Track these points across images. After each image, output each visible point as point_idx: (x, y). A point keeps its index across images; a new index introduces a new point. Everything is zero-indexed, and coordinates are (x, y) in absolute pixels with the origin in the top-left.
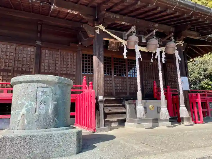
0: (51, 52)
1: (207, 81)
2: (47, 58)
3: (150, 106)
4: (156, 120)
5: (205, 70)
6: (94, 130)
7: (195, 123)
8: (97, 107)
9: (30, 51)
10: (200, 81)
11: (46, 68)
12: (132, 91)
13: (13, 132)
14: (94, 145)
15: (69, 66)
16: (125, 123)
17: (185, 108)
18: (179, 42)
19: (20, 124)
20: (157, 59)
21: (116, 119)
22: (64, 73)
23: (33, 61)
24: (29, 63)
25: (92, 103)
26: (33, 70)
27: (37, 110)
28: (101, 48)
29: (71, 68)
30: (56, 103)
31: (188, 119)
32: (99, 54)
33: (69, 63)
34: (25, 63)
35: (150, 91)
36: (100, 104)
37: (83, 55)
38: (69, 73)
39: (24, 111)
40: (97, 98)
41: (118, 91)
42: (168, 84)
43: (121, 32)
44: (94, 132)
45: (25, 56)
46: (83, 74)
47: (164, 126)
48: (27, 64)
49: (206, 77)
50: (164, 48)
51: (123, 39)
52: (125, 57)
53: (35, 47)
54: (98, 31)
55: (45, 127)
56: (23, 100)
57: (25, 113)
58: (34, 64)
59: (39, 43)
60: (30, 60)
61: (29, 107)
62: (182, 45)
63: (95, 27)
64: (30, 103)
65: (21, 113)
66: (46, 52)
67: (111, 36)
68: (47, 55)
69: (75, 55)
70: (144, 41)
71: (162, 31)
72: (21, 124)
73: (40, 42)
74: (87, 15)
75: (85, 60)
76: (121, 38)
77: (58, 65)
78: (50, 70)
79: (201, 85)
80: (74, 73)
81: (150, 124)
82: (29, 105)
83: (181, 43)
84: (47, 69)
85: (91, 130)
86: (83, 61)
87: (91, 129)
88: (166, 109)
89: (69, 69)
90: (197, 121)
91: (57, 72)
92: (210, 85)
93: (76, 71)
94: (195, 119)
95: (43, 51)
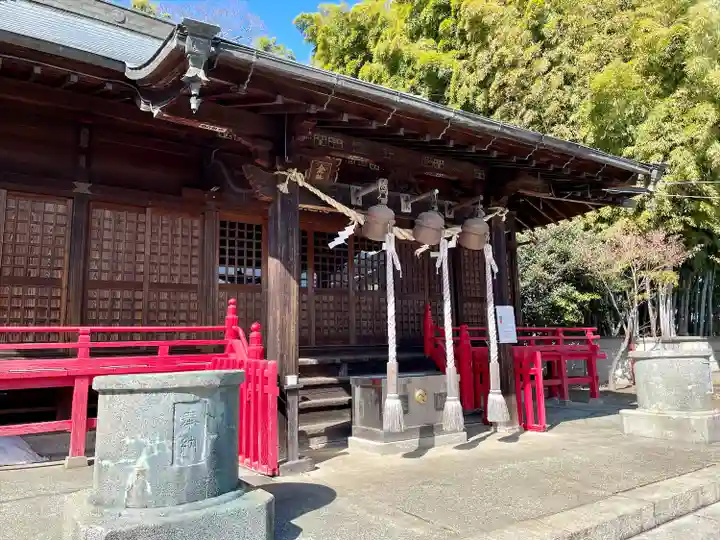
0: (123, 215)
1: (567, 288)
2: (107, 235)
3: (418, 393)
4: (428, 431)
5: (564, 257)
6: (274, 470)
7: (526, 428)
8: (282, 407)
9: (51, 213)
10: (549, 289)
11: (105, 266)
12: (364, 332)
13: (120, 515)
14: (293, 522)
15: (178, 261)
16: (349, 438)
17: (500, 398)
18: (496, 211)
19: (133, 494)
20: (441, 268)
21: (322, 426)
22: (162, 281)
23: (65, 243)
24: (50, 254)
25: (270, 396)
26: (62, 275)
27: (176, 458)
28: (292, 235)
29: (186, 266)
30: (216, 436)
31: (508, 423)
32: (287, 254)
33: (178, 250)
34: (37, 251)
35: (413, 330)
36: (290, 399)
37: (223, 224)
38: (176, 281)
39: (142, 461)
40: (280, 381)
41: (326, 333)
42: (462, 306)
43: (347, 186)
44: (273, 476)
45: (37, 229)
46: (220, 285)
47: (450, 444)
48: (42, 256)
49: (566, 278)
50: (459, 229)
51: (351, 207)
53: (70, 202)
54: (284, 188)
55: (193, 497)
56: (139, 436)
57: (147, 467)
58: (67, 257)
59: (83, 188)
60: (54, 242)
61: (156, 453)
62: (504, 219)
63: (276, 173)
64: (158, 442)
65: (136, 469)
66: (104, 218)
67: (319, 199)
68: (107, 225)
69: (197, 223)
70: (406, 209)
71: (454, 178)
72: (137, 493)
73: (89, 185)
74: (254, 137)
75: (228, 239)
76: (347, 203)
77: (141, 258)
78: (117, 273)
79: (550, 300)
80: (195, 281)
81: (413, 443)
82: (156, 448)
83: (502, 213)
84: (107, 271)
85: (263, 470)
86: (223, 243)
87: (265, 467)
88: (459, 403)
89: (177, 271)
90: (531, 423)
91: (140, 279)
92: (574, 301)
93: (201, 276)
94: (525, 420)
95: (97, 213)
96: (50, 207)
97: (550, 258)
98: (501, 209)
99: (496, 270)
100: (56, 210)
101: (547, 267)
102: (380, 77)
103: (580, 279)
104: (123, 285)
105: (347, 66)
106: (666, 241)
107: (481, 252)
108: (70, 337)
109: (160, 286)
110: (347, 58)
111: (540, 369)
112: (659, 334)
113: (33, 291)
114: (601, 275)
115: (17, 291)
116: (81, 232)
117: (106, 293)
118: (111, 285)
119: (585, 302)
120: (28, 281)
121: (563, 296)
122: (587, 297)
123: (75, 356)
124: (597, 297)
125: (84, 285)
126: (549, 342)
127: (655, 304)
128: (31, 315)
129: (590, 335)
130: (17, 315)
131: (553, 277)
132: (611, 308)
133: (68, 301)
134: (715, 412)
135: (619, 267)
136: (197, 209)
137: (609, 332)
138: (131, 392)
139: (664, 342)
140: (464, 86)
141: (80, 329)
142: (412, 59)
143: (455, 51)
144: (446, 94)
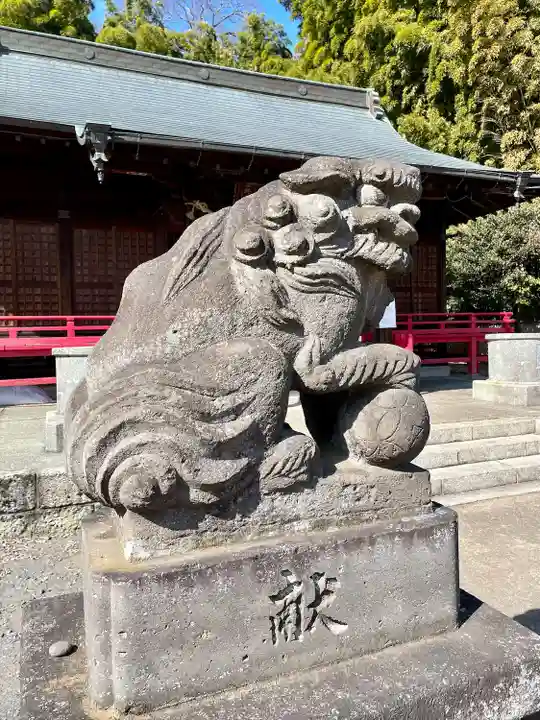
0: (95, 233)
2: (85, 248)
5: (521, 243)
9: (45, 234)
11: (86, 272)
23: (56, 257)
24: (47, 264)
26: (57, 279)
34: (38, 262)
45: (37, 246)
48: (42, 266)
53: (57, 225)
58: (58, 266)
59: (64, 214)
60: (49, 255)
66: (82, 235)
68: (84, 241)
69: (150, 236)
73: (68, 212)
77: (110, 265)
78: (94, 276)
84: (88, 276)
91: (110, 280)
92: (527, 285)
95: (77, 233)
96: (43, 230)
97: (505, 244)
100: (48, 231)
101: (501, 253)
102: (361, 54)
104: (99, 285)
105: (332, 41)
108: (64, 323)
110: (333, 31)
113: (38, 291)
115: (28, 291)
116: (66, 246)
117: (88, 292)
118: (91, 286)
119: (538, 286)
120: (35, 284)
123: (66, 336)
125: (72, 287)
128: (39, 307)
129: (507, 319)
130: (30, 308)
133: (63, 297)
138: (69, 356)
140: (444, 61)
141: (68, 317)
142: (392, 35)
143: (436, 21)
144: (424, 71)
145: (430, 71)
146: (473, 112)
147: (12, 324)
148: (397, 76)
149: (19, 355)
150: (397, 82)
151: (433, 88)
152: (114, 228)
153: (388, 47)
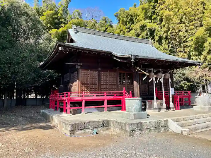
0: (105, 73)
1: (184, 82)
2: (103, 76)
3: (158, 103)
4: (160, 109)
5: (184, 75)
7: (176, 109)
10: (180, 82)
11: (103, 81)
15: (113, 80)
16: (146, 110)
20: (162, 83)
23: (97, 78)
24: (95, 80)
26: (97, 83)
27: (138, 107)
31: (173, 108)
33: (113, 78)
39: (134, 107)
47: (163, 111)
49: (184, 79)
50: (164, 74)
51: (146, 72)
52: (143, 79)
53: (98, 71)
54: (137, 70)
58: (98, 80)
59: (100, 69)
61: (136, 106)
63: (135, 68)
69: (115, 73)
79: (180, 84)
80: (115, 83)
88: (165, 104)
89: (113, 82)
90: (177, 108)
91: (107, 83)
92: (186, 85)
93: (116, 82)
94: (176, 108)
95: (101, 73)
96: (95, 72)
97: (180, 75)
98: (171, 70)
99: (171, 82)
101: (180, 77)
103: (188, 80)
106: (208, 71)
107: (168, 79)
109: (111, 85)
111: (179, 99)
112: (207, 92)
113: (94, 86)
114: (193, 78)
115: (92, 86)
116: (99, 76)
117: (103, 86)
118: (104, 84)
119: (189, 85)
120: (93, 84)
121: (183, 84)
122: (189, 84)
124: (192, 84)
125: (100, 85)
126: (180, 94)
127: (206, 85)
129: (189, 93)
131: (181, 79)
132: (195, 86)
133: (98, 87)
134: (210, 107)
135: (198, 76)
136: (115, 71)
137: (195, 92)
139: (208, 94)
140: (159, 32)
141: (105, 92)
142: (146, 26)
143: (156, 23)
144: (154, 34)
145: (156, 34)
146: (167, 44)
147: (89, 93)
148: (147, 35)
149: (97, 100)
150: (147, 36)
151: (156, 38)
152: (108, 72)
153: (145, 29)
